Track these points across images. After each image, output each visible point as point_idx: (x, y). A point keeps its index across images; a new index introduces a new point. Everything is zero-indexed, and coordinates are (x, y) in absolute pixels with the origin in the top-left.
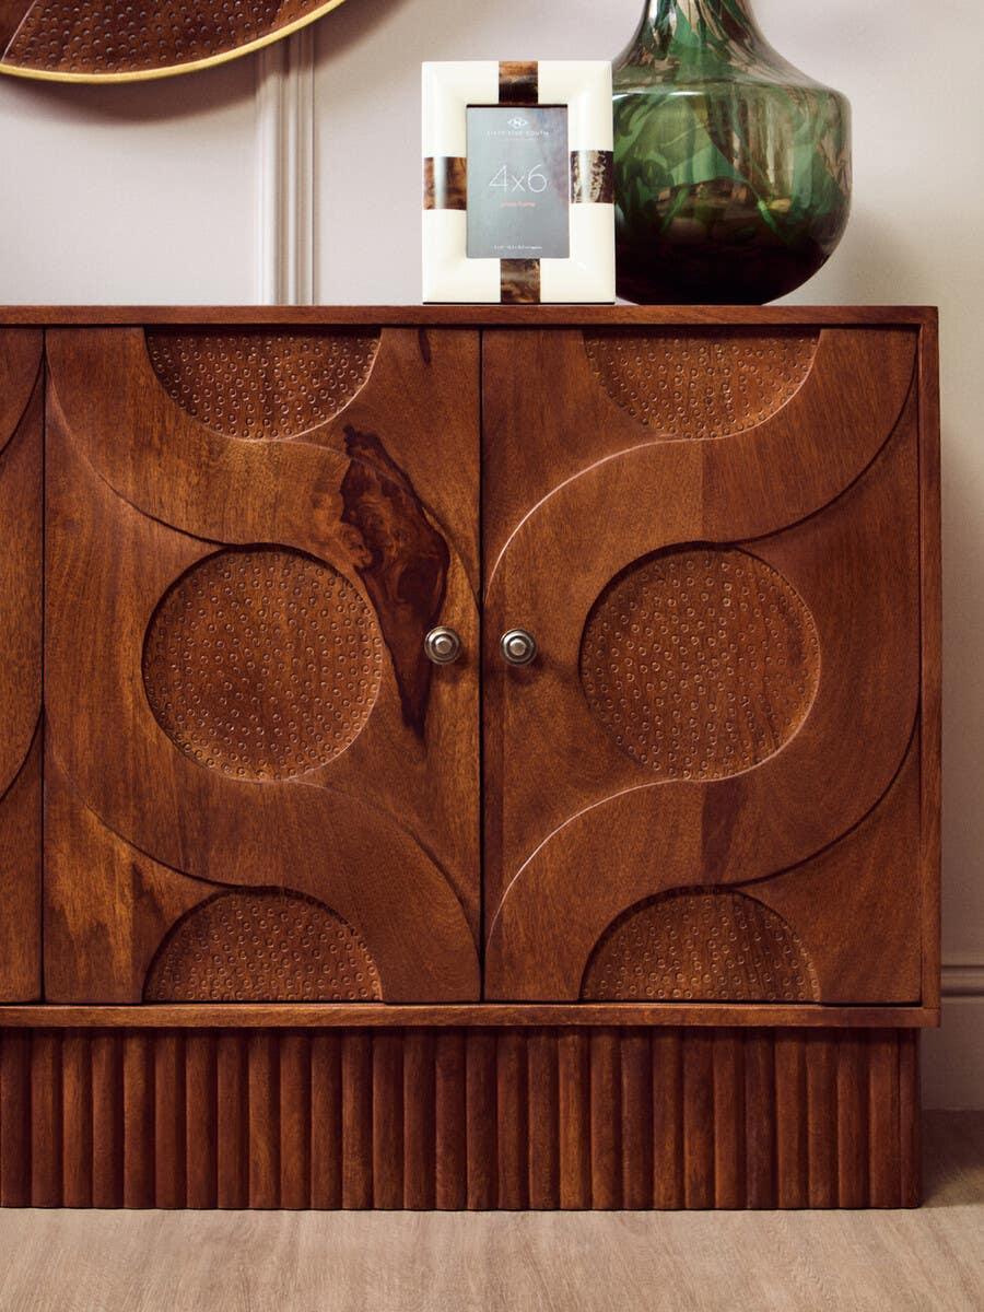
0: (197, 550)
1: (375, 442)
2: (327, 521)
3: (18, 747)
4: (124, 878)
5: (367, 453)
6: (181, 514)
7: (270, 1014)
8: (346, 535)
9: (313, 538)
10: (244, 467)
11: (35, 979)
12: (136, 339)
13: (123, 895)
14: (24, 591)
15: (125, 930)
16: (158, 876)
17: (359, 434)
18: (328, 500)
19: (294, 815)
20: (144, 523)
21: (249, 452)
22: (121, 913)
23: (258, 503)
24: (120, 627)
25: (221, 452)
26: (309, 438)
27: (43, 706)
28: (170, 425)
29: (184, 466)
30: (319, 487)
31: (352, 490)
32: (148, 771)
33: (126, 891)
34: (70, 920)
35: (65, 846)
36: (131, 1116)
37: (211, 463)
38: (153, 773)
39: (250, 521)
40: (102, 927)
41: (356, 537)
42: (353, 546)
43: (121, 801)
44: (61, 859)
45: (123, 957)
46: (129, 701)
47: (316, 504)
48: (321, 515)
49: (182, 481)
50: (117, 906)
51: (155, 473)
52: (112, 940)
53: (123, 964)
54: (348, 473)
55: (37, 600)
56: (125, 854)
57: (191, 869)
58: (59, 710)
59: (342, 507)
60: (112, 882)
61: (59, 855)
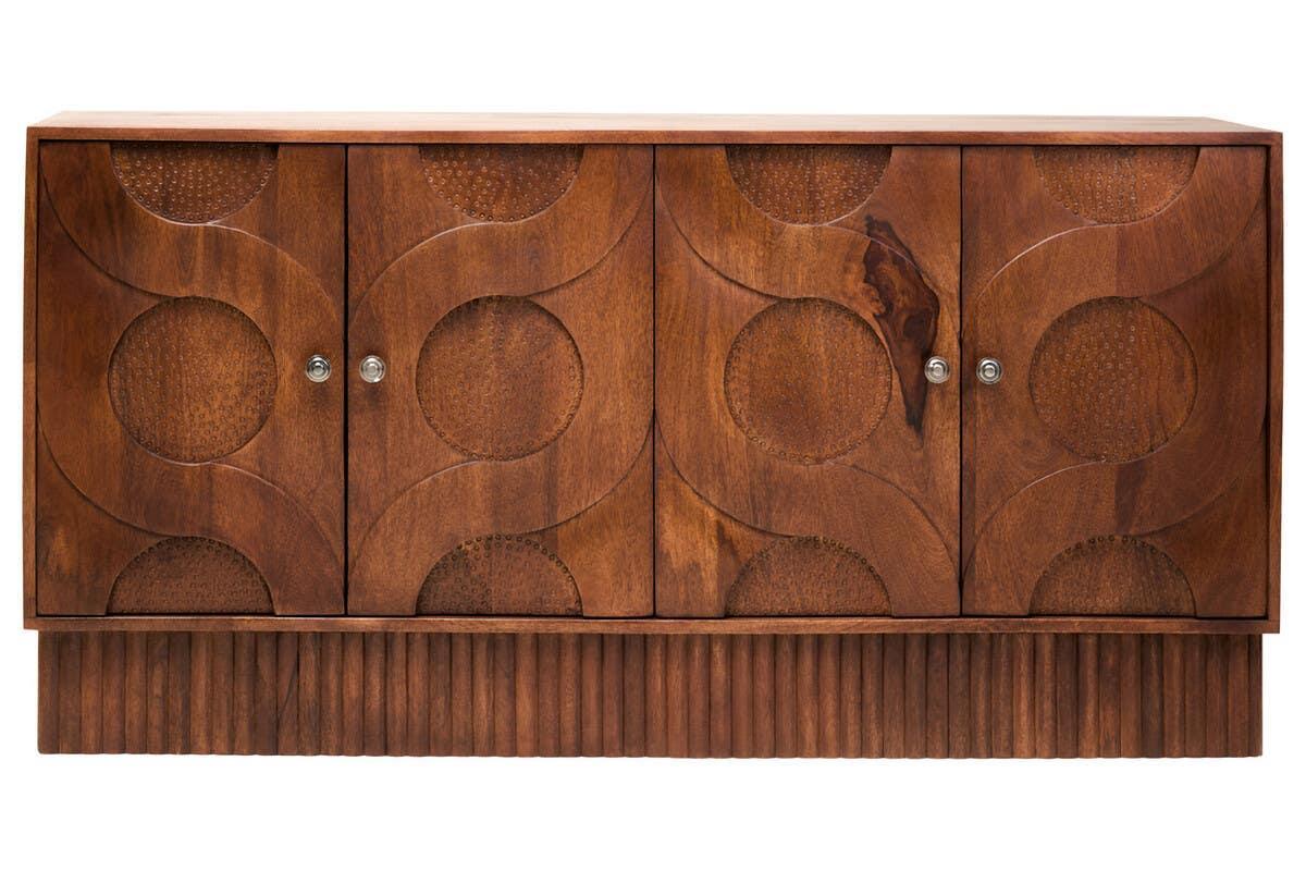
0: (762, 304)
1: (886, 226)
2: (854, 283)
3: (637, 440)
4: (712, 531)
5: (882, 234)
6: (752, 277)
7: (815, 625)
8: (867, 292)
9: (845, 294)
10: (796, 245)
11: (650, 600)
12: (720, 156)
13: (711, 542)
14: (641, 331)
15: (712, 567)
16: (733, 530)
17: (876, 221)
18: (855, 267)
19: (830, 487)
20: (724, 284)
21: (799, 235)
22: (709, 555)
23: (806, 270)
24: (708, 356)
25: (780, 233)
26: (837, 224)
27: (654, 410)
28: (743, 215)
29: (753, 244)
30: (849, 259)
31: (872, 261)
32: (728, 458)
33: (713, 540)
34: (674, 559)
35: (670, 508)
36: (719, 695)
37: (773, 242)
38: (732, 458)
39: (800, 281)
40: (697, 565)
41: (874, 293)
42: (873, 300)
43: (710, 477)
44: (667, 517)
45: (711, 586)
46: (715, 408)
47: (846, 270)
48: (850, 277)
49: (753, 254)
50: (707, 551)
51: (734, 248)
52: (703, 574)
53: (711, 590)
54: (869, 248)
55: (650, 337)
56: (712, 514)
57: (759, 526)
58: (666, 414)
59: (865, 272)
60: (703, 533)
61: (666, 514)
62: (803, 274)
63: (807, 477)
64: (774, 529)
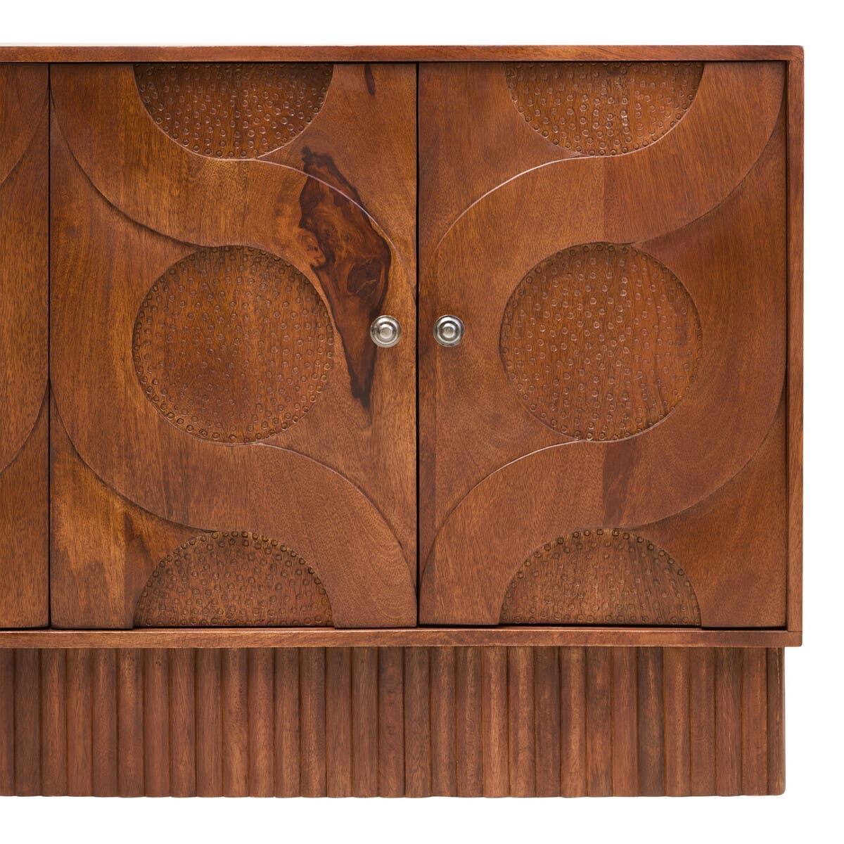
0: (176, 256)
1: (327, 161)
2: (288, 228)
3: (29, 415)
4: (118, 524)
5: (321, 170)
6: (165, 222)
7: (241, 637)
8: (304, 238)
9: (276, 241)
10: (219, 182)
11: (44, 608)
12: (128, 77)
13: (116, 538)
14: (33, 285)
15: (120, 567)
16: (144, 525)
17: (315, 154)
18: (288, 209)
19: (260, 472)
20: (132, 232)
21: (222, 171)
22: (115, 554)
23: (229, 212)
24: (113, 316)
25: (199, 169)
26: (267, 158)
27: (49, 381)
28: (155, 148)
29: (167, 181)
30: (281, 199)
31: (309, 201)
32: (137, 438)
33: (120, 537)
34: (72, 558)
35: (68, 498)
36: (129, 721)
37: (190, 179)
38: (142, 437)
39: (223, 227)
40: (100, 565)
41: (312, 240)
42: (310, 248)
43: (115, 460)
44: (64, 508)
45: (117, 590)
46: (121, 377)
47: (278, 213)
48: (283, 222)
49: (165, 194)
50: (112, 548)
51: (143, 186)
52: (107, 576)
53: (117, 596)
54: (305, 187)
55: (44, 293)
56: (118, 506)
57: (173, 519)
58: (63, 385)
59: (300, 216)
60: (108, 526)
61: (63, 506)
62: (226, 217)
63: (232, 460)
64: (191, 522)
